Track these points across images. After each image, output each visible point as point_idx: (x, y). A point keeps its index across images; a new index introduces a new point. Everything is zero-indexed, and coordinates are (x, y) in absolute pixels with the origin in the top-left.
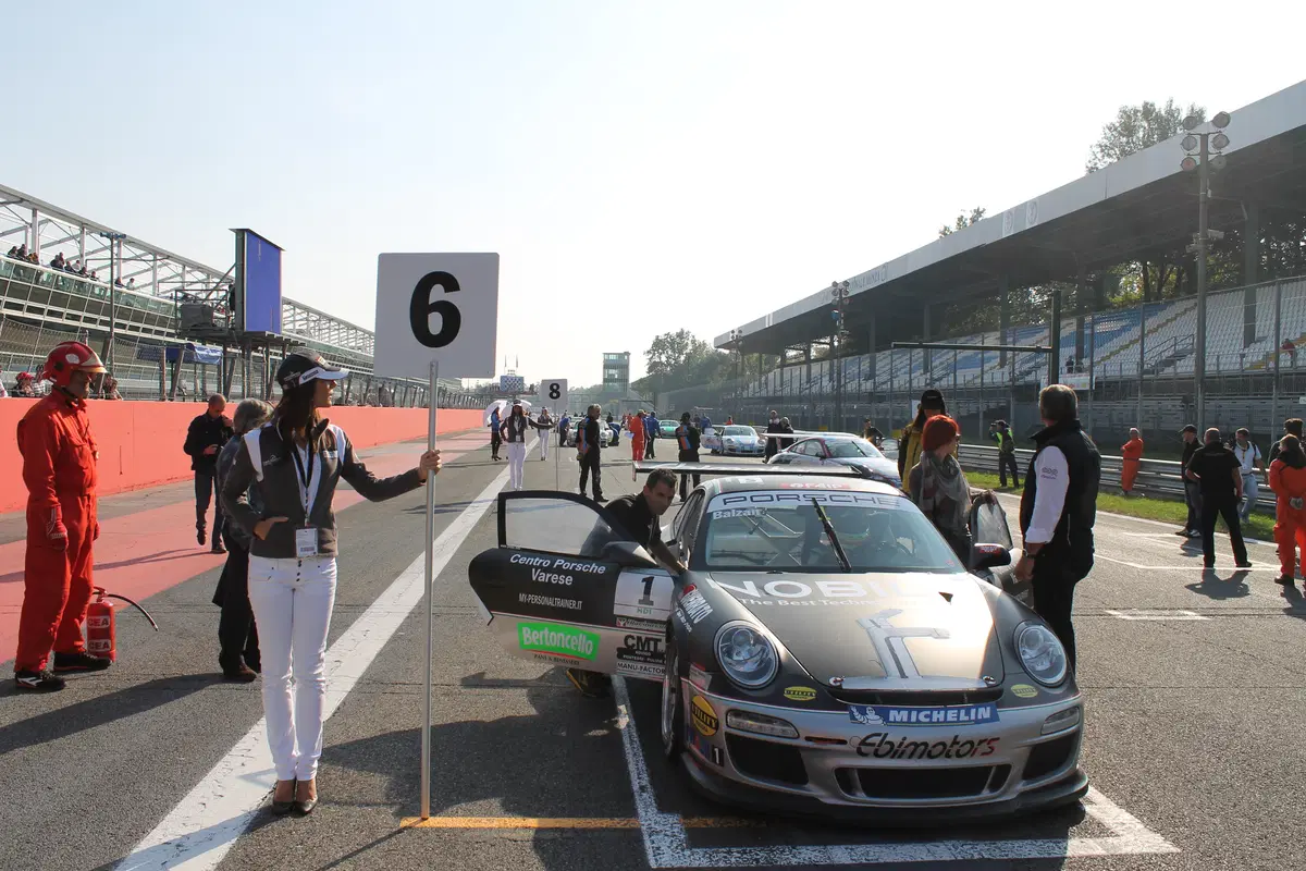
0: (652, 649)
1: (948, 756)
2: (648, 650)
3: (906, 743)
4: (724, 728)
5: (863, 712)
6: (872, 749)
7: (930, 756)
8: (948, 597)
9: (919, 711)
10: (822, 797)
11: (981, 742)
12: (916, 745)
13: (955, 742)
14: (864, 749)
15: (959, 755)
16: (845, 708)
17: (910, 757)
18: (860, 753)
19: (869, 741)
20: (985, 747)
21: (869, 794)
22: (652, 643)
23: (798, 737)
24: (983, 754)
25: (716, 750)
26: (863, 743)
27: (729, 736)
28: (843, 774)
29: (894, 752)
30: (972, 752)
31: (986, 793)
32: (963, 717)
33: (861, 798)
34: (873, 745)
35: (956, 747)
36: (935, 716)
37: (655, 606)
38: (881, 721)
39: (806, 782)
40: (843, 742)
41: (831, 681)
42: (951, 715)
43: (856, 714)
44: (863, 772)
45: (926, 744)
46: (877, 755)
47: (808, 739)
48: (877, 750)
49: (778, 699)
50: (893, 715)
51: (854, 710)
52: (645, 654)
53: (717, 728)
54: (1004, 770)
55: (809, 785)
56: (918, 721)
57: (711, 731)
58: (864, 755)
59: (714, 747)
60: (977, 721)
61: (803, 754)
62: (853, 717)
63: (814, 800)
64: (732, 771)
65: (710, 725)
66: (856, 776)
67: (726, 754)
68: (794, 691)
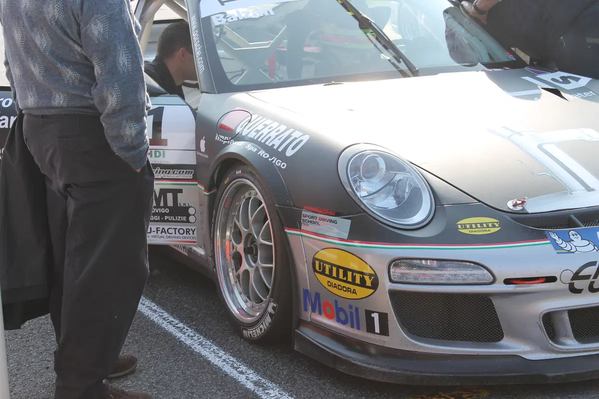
0: (170, 203)
2: (166, 206)
4: (386, 285)
5: (567, 239)
6: (587, 282)
10: (525, 353)
14: (578, 284)
16: (542, 236)
18: (574, 290)
19: (584, 273)
22: (170, 196)
23: (493, 282)
25: (376, 316)
26: (576, 276)
27: (393, 294)
28: (549, 320)
33: (571, 346)
34: (588, 277)
37: (170, 145)
38: (591, 247)
39: (501, 338)
40: (552, 279)
41: (510, 204)
43: (559, 241)
44: (574, 314)
46: (591, 289)
47: (508, 281)
48: (592, 283)
49: (451, 236)
51: (556, 238)
52: (163, 211)
53: (375, 285)
55: (505, 342)
57: (362, 292)
58: (579, 291)
59: (369, 313)
61: (496, 302)
62: (558, 246)
63: (514, 357)
65: (363, 284)
66: (566, 317)
67: (393, 320)
68: (470, 224)
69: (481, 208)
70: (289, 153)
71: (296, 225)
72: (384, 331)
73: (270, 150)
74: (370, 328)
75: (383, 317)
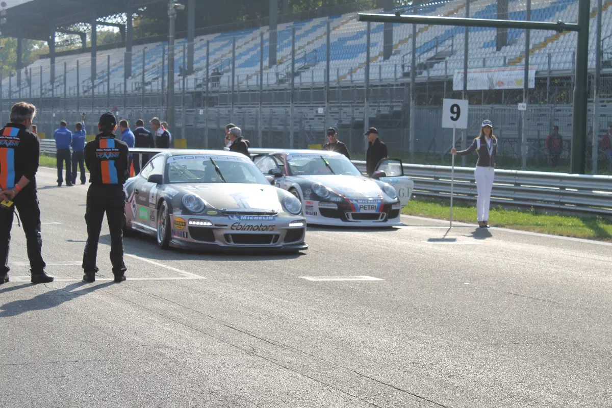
1: (259, 230)
3: (246, 225)
5: (232, 217)
7: (254, 230)
8: (262, 190)
9: (250, 216)
10: (220, 244)
11: (270, 226)
12: (249, 226)
13: (261, 226)
14: (233, 227)
15: (263, 230)
16: (227, 216)
17: (247, 230)
18: (232, 229)
20: (271, 228)
21: (235, 242)
23: (212, 225)
24: (271, 230)
25: (185, 233)
26: (233, 226)
27: (189, 228)
28: (226, 236)
29: (242, 228)
30: (267, 229)
31: (271, 244)
32: (264, 218)
33: (232, 244)
34: (236, 226)
35: (262, 227)
36: (255, 218)
38: (238, 219)
39: (215, 240)
40: (226, 226)
41: (222, 209)
42: (260, 218)
44: (233, 235)
45: (252, 226)
46: (237, 229)
47: (216, 225)
49: (206, 215)
50: (242, 218)
51: (230, 216)
53: (185, 225)
54: (277, 236)
55: (216, 241)
56: (250, 219)
57: (183, 227)
58: (234, 229)
59: (184, 232)
60: (268, 220)
61: (214, 231)
62: (229, 218)
63: (217, 245)
64: (190, 239)
65: (183, 225)
66: (230, 236)
67: (189, 234)
68: (209, 212)
69: (212, 209)
70: (174, 195)
71: (172, 213)
72: (187, 237)
73: (170, 195)
74: (184, 237)
75: (187, 233)
